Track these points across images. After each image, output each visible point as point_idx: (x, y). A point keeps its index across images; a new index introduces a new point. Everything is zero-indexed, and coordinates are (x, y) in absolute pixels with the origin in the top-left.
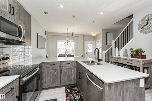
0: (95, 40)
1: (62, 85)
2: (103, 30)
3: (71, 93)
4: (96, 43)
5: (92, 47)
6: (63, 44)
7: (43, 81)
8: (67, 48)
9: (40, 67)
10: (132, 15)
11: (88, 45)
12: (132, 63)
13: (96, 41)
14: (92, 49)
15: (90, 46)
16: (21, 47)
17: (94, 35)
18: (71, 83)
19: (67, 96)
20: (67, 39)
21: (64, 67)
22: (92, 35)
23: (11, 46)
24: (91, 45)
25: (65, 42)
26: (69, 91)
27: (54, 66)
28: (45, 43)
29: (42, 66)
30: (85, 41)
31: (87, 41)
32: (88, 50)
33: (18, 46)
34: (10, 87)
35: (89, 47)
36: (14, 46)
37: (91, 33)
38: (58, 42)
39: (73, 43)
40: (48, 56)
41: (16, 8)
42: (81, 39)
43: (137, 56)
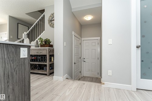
43: (46, 46)
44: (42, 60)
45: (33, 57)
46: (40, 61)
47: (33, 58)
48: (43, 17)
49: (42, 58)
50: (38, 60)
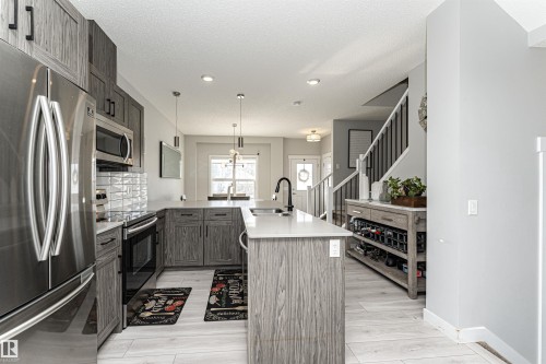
0: (320, 154)
1: (207, 263)
2: (336, 122)
3: (225, 281)
4: (324, 161)
5: (311, 175)
6: (223, 165)
7: (168, 251)
8: (237, 178)
9: (159, 218)
10: (406, 81)
11: (300, 167)
12: (390, 220)
13: (324, 156)
14: (311, 180)
15: (304, 170)
16: (126, 174)
17: (314, 138)
18: (229, 262)
19: (214, 286)
20: (232, 151)
21: (212, 223)
22: (308, 137)
23: (109, 174)
24: (309, 167)
25: (228, 161)
26: (221, 278)
27: (190, 218)
28: (179, 164)
29: (164, 217)
30: (290, 157)
31: (294, 157)
32: (299, 183)
33: (121, 174)
34: (110, 236)
35: (302, 173)
36: (114, 174)
37: (306, 132)
38: (213, 161)
39: (254, 161)
40: (184, 197)
41: (118, 101)
42: (277, 150)
43: (406, 201)
44: (395, 243)
45: (373, 228)
46: (389, 244)
47: (374, 231)
48: (399, 112)
49: (395, 235)
50: (386, 240)
